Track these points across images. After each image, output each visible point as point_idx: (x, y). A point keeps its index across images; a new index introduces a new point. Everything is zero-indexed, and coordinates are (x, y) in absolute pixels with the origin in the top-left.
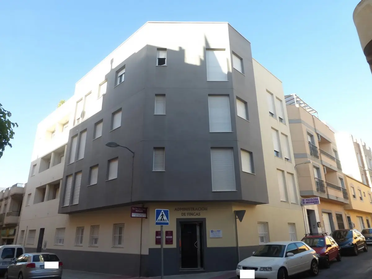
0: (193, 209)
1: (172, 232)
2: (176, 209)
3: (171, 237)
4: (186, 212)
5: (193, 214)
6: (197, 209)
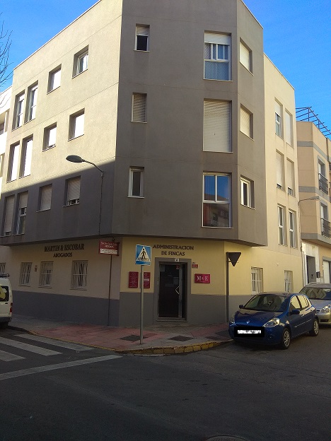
0: (176, 247)
1: (149, 274)
2: (155, 246)
3: (148, 280)
5: (175, 254)
6: (180, 247)
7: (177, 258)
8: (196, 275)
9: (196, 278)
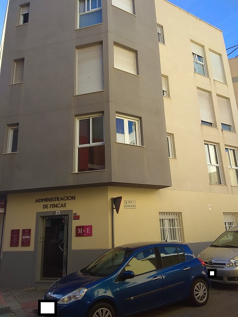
0: (58, 199)
1: (29, 230)
2: (37, 200)
3: (28, 237)
4: (49, 203)
5: (56, 206)
6: (62, 199)
7: (58, 211)
8: (77, 228)
9: (77, 231)
